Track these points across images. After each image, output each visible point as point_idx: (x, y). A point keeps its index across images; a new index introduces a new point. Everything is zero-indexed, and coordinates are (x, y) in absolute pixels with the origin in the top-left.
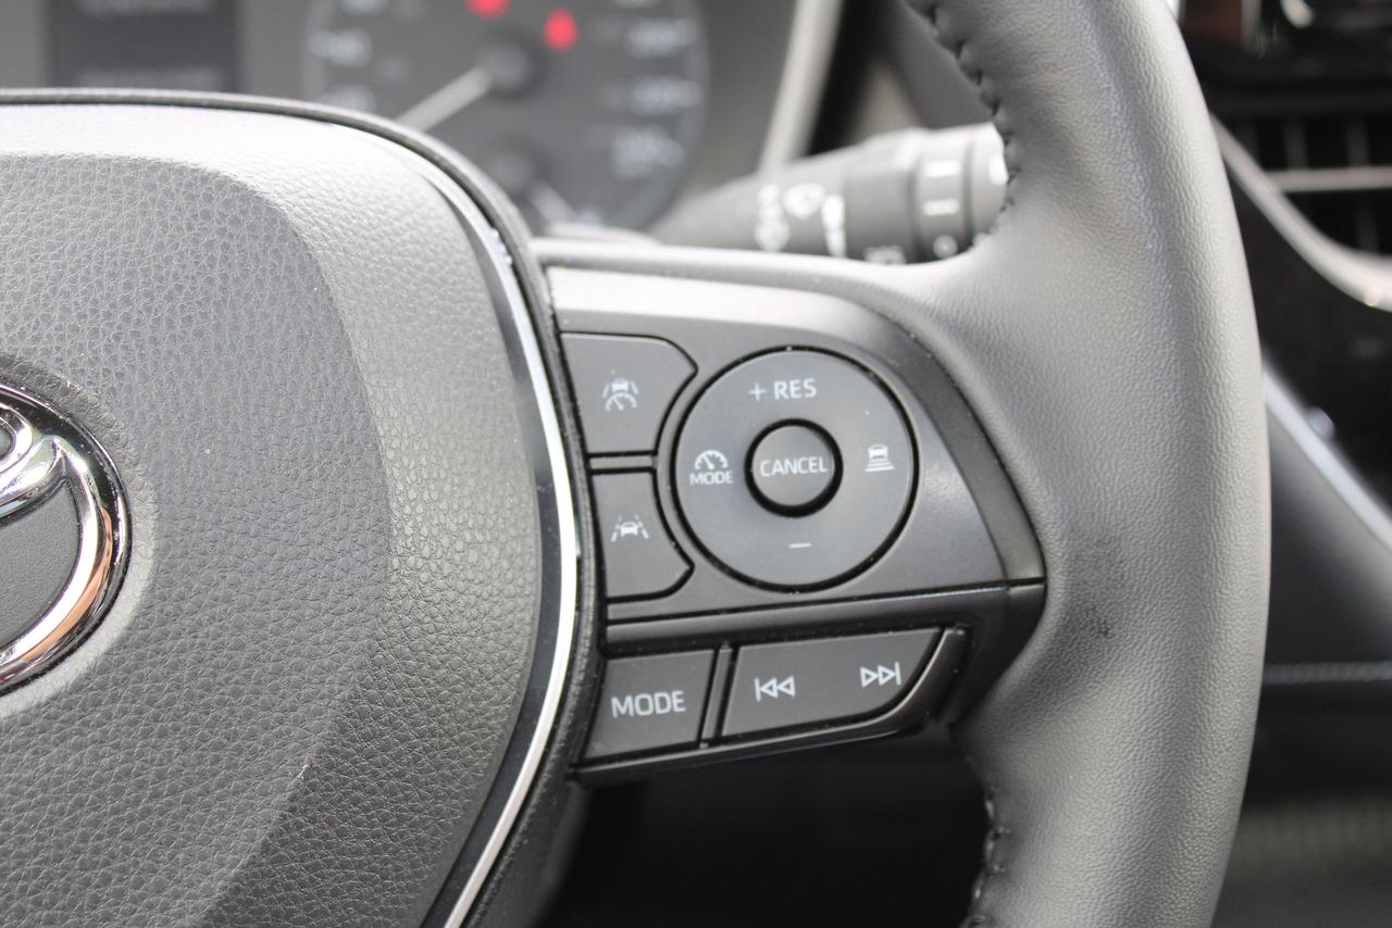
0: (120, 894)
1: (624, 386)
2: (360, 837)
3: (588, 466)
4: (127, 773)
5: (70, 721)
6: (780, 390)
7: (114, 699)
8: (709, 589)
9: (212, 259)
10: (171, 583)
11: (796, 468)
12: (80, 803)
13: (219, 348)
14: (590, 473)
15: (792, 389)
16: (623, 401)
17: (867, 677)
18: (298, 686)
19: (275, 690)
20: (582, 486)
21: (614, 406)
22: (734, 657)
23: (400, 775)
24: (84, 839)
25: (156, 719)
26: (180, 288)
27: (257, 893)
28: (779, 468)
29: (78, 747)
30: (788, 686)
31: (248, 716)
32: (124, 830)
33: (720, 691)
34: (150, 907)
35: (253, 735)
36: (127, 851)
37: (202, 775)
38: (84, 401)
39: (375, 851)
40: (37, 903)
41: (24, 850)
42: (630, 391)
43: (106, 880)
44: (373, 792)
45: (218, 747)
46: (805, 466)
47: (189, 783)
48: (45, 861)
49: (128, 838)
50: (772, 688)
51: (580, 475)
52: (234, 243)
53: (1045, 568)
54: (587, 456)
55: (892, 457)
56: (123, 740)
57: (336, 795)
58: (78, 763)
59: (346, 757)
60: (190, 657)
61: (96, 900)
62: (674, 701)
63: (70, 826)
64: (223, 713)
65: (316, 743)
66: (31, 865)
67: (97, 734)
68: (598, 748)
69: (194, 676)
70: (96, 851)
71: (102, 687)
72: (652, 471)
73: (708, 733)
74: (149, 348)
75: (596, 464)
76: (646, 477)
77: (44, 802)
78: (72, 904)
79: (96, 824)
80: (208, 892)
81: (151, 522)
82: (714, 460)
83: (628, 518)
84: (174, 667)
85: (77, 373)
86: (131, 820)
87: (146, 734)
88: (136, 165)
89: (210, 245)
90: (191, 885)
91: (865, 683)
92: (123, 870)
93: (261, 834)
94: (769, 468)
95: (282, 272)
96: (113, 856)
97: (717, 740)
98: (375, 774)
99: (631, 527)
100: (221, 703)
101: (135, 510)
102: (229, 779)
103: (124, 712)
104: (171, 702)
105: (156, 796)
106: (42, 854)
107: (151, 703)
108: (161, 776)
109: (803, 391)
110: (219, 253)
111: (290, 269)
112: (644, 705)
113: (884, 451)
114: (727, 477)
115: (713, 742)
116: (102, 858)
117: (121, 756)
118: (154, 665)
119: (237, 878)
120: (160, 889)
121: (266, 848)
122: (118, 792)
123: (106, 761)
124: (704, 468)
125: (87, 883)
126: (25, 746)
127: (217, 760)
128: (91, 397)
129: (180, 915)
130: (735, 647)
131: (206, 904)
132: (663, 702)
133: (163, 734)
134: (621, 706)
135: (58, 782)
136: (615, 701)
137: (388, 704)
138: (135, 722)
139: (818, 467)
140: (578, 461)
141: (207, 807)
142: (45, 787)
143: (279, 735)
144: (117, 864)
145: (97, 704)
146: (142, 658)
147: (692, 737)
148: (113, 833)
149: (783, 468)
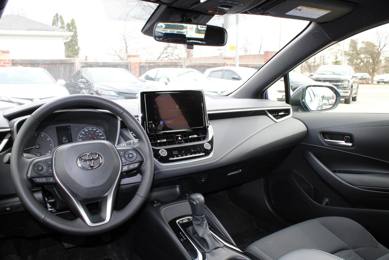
1: (122, 153)
8: (128, 162)
30: (132, 166)
33: (129, 167)
54: (120, 156)
68: (123, 170)
76: (124, 157)
82: (127, 156)
83: (123, 159)
91: (136, 165)
97: (129, 169)
109: (131, 152)
113: (135, 154)
132: (126, 168)
134: (124, 168)
149: (131, 156)
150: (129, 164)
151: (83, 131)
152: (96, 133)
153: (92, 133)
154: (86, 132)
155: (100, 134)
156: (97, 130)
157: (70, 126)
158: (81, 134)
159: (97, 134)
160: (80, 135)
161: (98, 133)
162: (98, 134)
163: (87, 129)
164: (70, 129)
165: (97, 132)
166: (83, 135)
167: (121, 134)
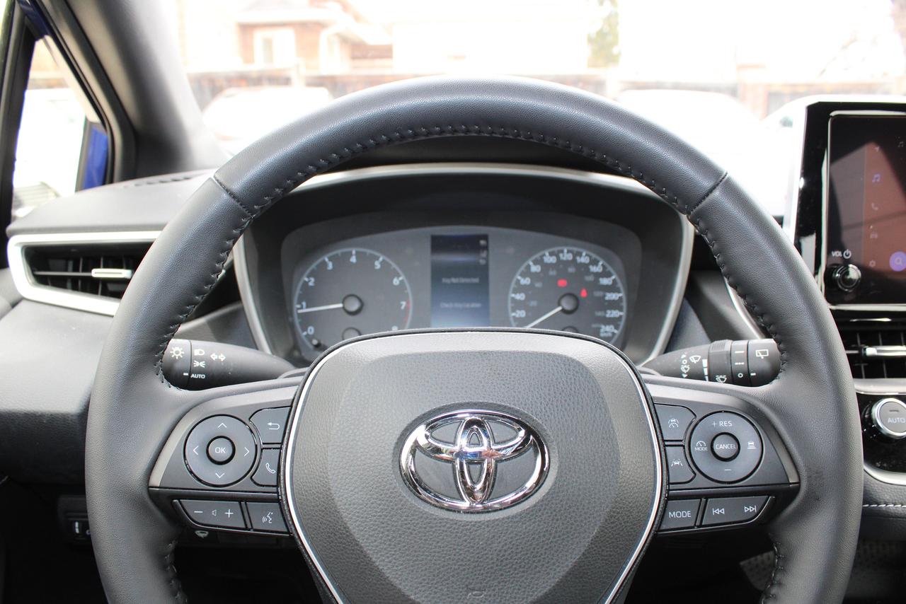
0: (543, 565)
1: (674, 421)
2: (607, 551)
3: (664, 444)
4: (547, 531)
5: (532, 515)
6: (721, 424)
7: (545, 509)
8: (700, 482)
9: (571, 383)
10: (562, 477)
11: (727, 447)
12: (534, 538)
13: (574, 409)
14: (665, 446)
15: (725, 423)
16: (674, 425)
17: (746, 509)
18: (594, 507)
19: (588, 508)
20: (662, 449)
21: (671, 426)
22: (706, 502)
23: (619, 534)
24: (534, 549)
25: (556, 515)
26: (563, 391)
27: (580, 567)
28: (721, 447)
29: (534, 523)
30: (723, 511)
31: (581, 515)
32: (546, 547)
33: (702, 511)
34: (551, 569)
35: (582, 521)
36: (545, 553)
37: (567, 532)
38: (539, 423)
39: (610, 556)
40: (520, 567)
41: (518, 551)
42: (676, 422)
43: (539, 561)
44: (612, 539)
45: (572, 524)
46: (729, 446)
47: (563, 534)
48: (523, 555)
49: (546, 549)
50: (718, 511)
51: (662, 446)
52: (577, 378)
53: (800, 480)
54: (664, 441)
55: (755, 445)
56: (546, 521)
57: (602, 539)
58: (534, 527)
59: (606, 528)
60: (566, 498)
61: (536, 567)
62: (688, 514)
63: (531, 545)
64: (574, 515)
65: (599, 524)
66: (519, 555)
67: (539, 519)
68: (664, 527)
69: (567, 503)
70: (537, 552)
71: (542, 506)
72: (684, 446)
73: (698, 523)
74: (556, 409)
75: (666, 443)
76: (682, 448)
77: (524, 538)
78: (530, 567)
79: (537, 545)
80: (567, 566)
81: (557, 459)
82: (702, 443)
83: (676, 460)
84: (561, 501)
85: (537, 415)
86: (547, 544)
87: (553, 520)
88: (549, 355)
89: (571, 379)
90: (562, 563)
91: (746, 511)
92: (544, 558)
93: (583, 550)
94: (718, 447)
95: (590, 387)
96: (542, 554)
97: (701, 526)
98: (613, 534)
99: (677, 461)
100: (574, 511)
101: (551, 455)
102: (574, 533)
103: (547, 513)
104: (560, 511)
105: (554, 537)
106: (523, 553)
107: (555, 511)
108: (556, 532)
109: (728, 424)
110: (573, 381)
111: (592, 386)
112: (679, 514)
113: (753, 443)
114: (706, 449)
115: (698, 527)
116: (539, 554)
117: (546, 526)
118: (556, 500)
119: (576, 562)
120: (554, 564)
121: (584, 554)
122: (544, 536)
123: (541, 527)
124: (699, 446)
125: (534, 561)
126: (520, 522)
127: (571, 528)
128: (540, 422)
129: (559, 572)
130: (707, 499)
131: (567, 569)
132: (684, 514)
133: (557, 520)
134: (671, 515)
135: (528, 532)
136: (670, 513)
137: (618, 513)
138: (549, 516)
139: (733, 446)
140: (661, 442)
141: (568, 541)
142: (524, 534)
143: (589, 522)
144: (542, 557)
145: (540, 510)
146: (553, 498)
147: (693, 525)
148: (542, 548)
149: (723, 447)
150: (708, 496)
151: (536, 262)
152: (588, 272)
153: (572, 274)
154: (546, 267)
155: (605, 281)
156: (595, 262)
157: (485, 237)
158: (527, 273)
159: (590, 278)
160: (524, 275)
161: (598, 275)
162: (597, 281)
163: (551, 254)
164: (486, 248)
165: (594, 269)
166: (534, 276)
167: (693, 294)
